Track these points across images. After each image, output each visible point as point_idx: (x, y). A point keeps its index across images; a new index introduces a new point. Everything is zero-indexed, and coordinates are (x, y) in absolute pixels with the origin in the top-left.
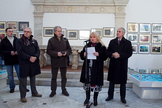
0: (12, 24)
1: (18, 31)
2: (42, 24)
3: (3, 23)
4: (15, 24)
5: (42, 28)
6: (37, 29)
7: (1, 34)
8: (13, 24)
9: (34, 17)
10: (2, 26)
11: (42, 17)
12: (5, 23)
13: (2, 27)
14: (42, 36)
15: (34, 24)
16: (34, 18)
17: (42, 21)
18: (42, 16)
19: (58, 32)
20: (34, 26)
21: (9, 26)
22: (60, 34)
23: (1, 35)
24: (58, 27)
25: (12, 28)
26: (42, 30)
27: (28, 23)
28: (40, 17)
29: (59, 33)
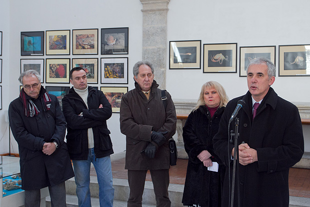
0: (83, 36)
1: (99, 56)
2: (164, 31)
3: (63, 33)
4: (93, 35)
5: (166, 44)
6: (151, 48)
7: (58, 65)
8: (88, 37)
9: (142, 11)
10: (61, 42)
11: (163, 10)
12: (67, 33)
13: (61, 44)
14: (163, 69)
15: (143, 32)
16: (144, 16)
17: (166, 23)
18: (165, 7)
19: (140, 78)
20: (143, 38)
21: (77, 41)
22: (145, 82)
23: (58, 67)
24: (142, 64)
25: (86, 47)
26: (165, 50)
27: (125, 31)
28: (159, 10)
29: (143, 79)
